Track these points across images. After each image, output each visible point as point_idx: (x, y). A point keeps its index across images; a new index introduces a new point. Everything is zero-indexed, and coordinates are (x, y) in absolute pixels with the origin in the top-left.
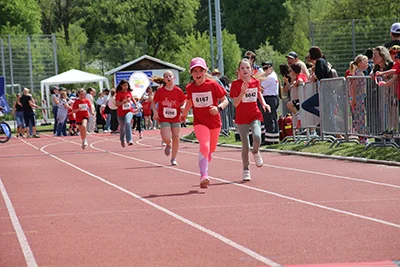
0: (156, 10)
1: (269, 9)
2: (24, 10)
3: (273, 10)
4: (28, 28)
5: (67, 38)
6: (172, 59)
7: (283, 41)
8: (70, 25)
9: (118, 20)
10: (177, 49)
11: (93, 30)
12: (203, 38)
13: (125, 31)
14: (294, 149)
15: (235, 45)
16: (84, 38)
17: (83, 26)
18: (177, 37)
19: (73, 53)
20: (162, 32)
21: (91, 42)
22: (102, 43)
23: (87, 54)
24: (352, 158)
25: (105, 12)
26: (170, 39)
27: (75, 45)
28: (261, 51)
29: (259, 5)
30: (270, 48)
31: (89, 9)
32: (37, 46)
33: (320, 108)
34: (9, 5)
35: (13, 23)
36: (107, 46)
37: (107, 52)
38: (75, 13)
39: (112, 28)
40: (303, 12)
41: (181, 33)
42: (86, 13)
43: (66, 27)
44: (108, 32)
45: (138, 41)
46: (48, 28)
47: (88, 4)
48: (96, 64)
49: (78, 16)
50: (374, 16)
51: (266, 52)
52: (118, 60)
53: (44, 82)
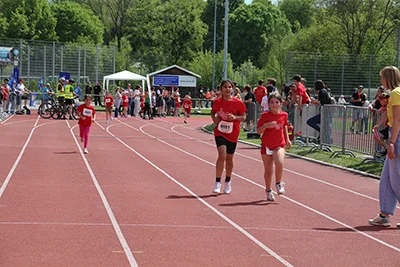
0: (179, 33)
1: (251, 38)
2: (94, 26)
3: (254, 39)
4: (95, 39)
5: (119, 46)
6: (187, 66)
7: (261, 60)
8: (123, 39)
9: (154, 38)
10: (191, 60)
11: (137, 43)
13: (158, 45)
14: (299, 154)
15: (230, 60)
16: (130, 49)
17: (130, 39)
18: (191, 52)
19: (122, 57)
20: (182, 48)
21: (134, 50)
22: (142, 52)
23: (131, 58)
24: (352, 169)
25: (145, 31)
26: (186, 53)
27: (124, 52)
28: (244, 65)
29: (245, 35)
30: (251, 64)
31: (136, 29)
32: (99, 51)
33: (321, 126)
34: (83, 22)
35: (85, 35)
36: (145, 54)
37: (145, 58)
38: (126, 31)
39: (149, 42)
41: (194, 50)
42: (133, 31)
43: (119, 39)
44: (147, 45)
45: (165, 52)
46: (106, 42)
47: (134, 26)
48: (137, 65)
49: (128, 33)
50: (322, 49)
51: (248, 66)
52: (151, 64)
53: (105, 77)
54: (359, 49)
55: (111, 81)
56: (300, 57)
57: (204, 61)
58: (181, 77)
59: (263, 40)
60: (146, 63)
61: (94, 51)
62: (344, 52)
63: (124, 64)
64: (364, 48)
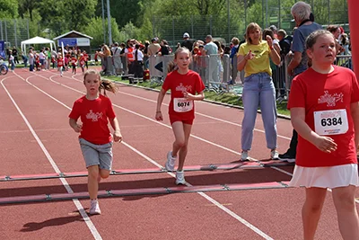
0: (76, 5)
2: (10, 3)
3: (133, 5)
4: (12, 13)
5: (31, 17)
7: (138, 22)
8: (33, 11)
9: (57, 9)
10: (87, 25)
11: (45, 13)
12: (99, 19)
13: (60, 15)
14: (151, 87)
15: (115, 23)
16: (40, 18)
17: (39, 11)
18: (86, 18)
19: (34, 25)
20: (79, 16)
21: (43, 20)
22: (49, 21)
23: (41, 26)
25: (50, 5)
26: (83, 19)
27: (35, 21)
28: (127, 26)
29: (126, 4)
30: (132, 25)
31: (42, 3)
32: (16, 22)
35: (4, 10)
36: (52, 22)
37: (52, 25)
38: (35, 5)
39: (54, 13)
40: (148, 8)
41: (88, 16)
43: (31, 12)
44: (52, 15)
45: (67, 20)
46: (21, 14)
48: (47, 30)
49: (37, 7)
50: (181, 11)
51: (130, 26)
52: (57, 29)
53: (22, 42)
54: (207, 10)
55: (27, 45)
56: (166, 18)
57: (96, 25)
58: (78, 40)
59: (139, 6)
60: (53, 29)
61: (12, 22)
62: (197, 13)
63: (36, 30)
64: (210, 9)
